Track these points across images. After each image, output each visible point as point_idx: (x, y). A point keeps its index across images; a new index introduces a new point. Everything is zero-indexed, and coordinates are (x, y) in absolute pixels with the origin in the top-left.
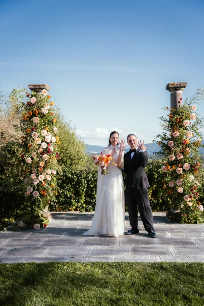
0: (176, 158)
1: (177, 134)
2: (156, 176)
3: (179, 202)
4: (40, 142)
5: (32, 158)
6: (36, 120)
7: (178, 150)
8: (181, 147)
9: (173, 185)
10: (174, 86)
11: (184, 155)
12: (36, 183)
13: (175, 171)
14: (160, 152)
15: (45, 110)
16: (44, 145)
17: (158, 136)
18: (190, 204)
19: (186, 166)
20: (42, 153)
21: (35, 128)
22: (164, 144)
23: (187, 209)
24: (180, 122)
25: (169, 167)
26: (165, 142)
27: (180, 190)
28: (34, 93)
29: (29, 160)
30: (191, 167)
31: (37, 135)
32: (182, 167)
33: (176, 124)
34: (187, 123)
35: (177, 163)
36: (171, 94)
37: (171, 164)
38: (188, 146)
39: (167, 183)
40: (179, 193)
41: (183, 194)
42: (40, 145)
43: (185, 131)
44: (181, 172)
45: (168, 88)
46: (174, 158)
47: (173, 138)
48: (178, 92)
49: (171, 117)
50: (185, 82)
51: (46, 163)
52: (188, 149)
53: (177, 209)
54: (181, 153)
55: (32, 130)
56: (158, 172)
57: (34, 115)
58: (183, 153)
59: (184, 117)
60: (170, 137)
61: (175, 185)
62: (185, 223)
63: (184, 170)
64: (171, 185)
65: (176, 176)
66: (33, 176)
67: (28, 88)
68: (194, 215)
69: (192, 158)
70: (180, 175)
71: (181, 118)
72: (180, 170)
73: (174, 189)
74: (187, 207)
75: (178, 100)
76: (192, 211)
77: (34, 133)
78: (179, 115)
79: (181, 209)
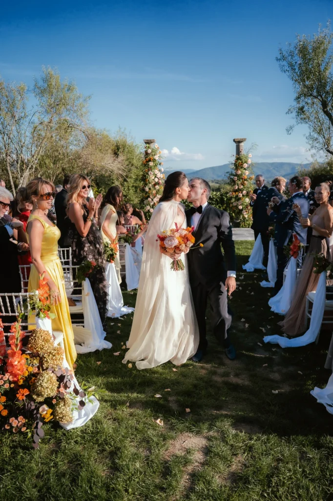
0: (238, 188)
1: (239, 172)
2: (225, 199)
3: (240, 215)
4: (153, 178)
5: (150, 189)
6: (151, 164)
7: (239, 182)
8: (241, 181)
9: (236, 205)
10: (238, 140)
11: (243, 186)
12: (152, 204)
13: (237, 196)
14: (229, 183)
15: (156, 157)
16: (156, 180)
17: (227, 173)
18: (246, 216)
19: (244, 192)
20: (155, 185)
21: (150, 169)
22: (231, 178)
23: (244, 219)
24: (241, 165)
25: (234, 193)
26: (232, 177)
27: (241, 207)
28: (148, 145)
29: (147, 189)
30: (247, 193)
31: (152, 173)
32: (242, 193)
33: (239, 166)
34: (245, 165)
35: (239, 190)
36: (237, 145)
37: (235, 191)
38: (245, 180)
39: (232, 203)
40: (239, 210)
41: (242, 210)
42: (153, 180)
43: (244, 171)
44: (241, 196)
45: (234, 140)
46: (237, 188)
47: (236, 175)
48: (241, 144)
49: (236, 162)
50: (245, 138)
51: (157, 192)
52: (245, 182)
53: (238, 220)
54: (241, 184)
55: (149, 170)
56: (226, 197)
57: (150, 160)
58: (243, 184)
59: (243, 162)
60: (235, 174)
61: (237, 204)
62: (243, 227)
63: (243, 195)
64: (234, 204)
65: (238, 199)
66: (150, 199)
67: (143, 142)
68: (248, 222)
69: (248, 187)
70: (240, 198)
71: (242, 162)
72: (241, 195)
73: (237, 207)
74: (244, 218)
75: (241, 150)
76: (247, 221)
77: (150, 172)
78: (241, 160)
79: (241, 220)
